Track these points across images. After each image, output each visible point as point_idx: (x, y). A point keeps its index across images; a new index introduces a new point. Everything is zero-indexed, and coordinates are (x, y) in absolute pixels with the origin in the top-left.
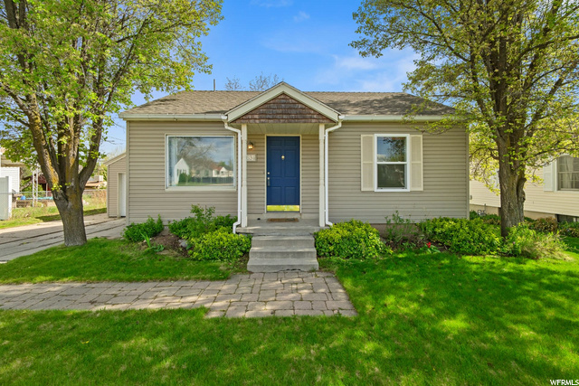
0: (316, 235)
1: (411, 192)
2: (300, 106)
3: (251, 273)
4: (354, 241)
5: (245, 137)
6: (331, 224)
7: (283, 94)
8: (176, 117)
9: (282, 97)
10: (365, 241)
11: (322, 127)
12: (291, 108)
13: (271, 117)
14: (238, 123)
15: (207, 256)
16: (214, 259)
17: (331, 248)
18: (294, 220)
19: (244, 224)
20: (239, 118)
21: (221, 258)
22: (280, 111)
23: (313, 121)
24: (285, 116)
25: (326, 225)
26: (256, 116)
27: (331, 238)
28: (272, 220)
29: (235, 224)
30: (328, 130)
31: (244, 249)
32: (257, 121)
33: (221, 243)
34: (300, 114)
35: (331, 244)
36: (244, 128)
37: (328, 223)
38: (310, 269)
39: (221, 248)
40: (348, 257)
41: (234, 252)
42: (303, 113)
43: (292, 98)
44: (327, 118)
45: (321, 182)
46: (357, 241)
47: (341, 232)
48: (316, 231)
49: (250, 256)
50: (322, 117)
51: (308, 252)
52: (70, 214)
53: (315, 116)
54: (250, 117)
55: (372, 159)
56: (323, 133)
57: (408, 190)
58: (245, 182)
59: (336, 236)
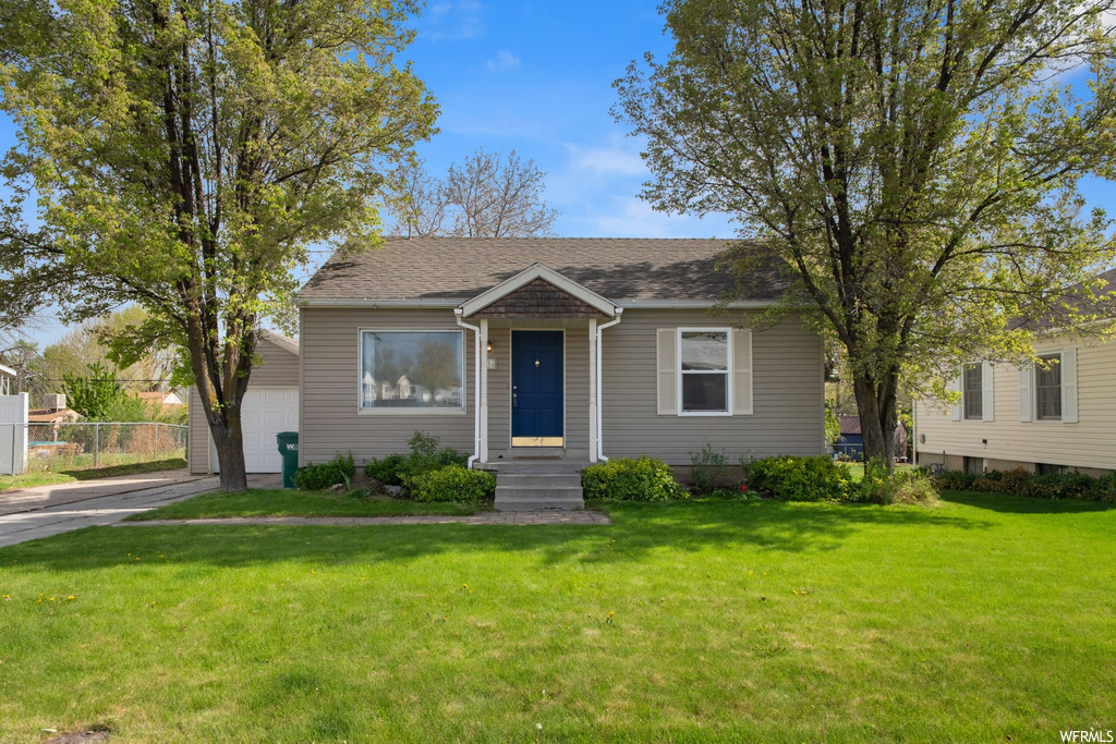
0: (584, 472)
1: (735, 417)
2: (562, 295)
3: (498, 511)
4: (634, 478)
5: (485, 338)
6: (605, 459)
7: (539, 278)
8: (377, 303)
9: (537, 282)
10: (650, 479)
11: (592, 324)
12: (549, 298)
13: (521, 310)
14: (476, 317)
15: (439, 495)
16: (448, 500)
17: (603, 486)
18: (554, 458)
19: (484, 459)
20: (478, 312)
21: (457, 499)
22: (535, 302)
23: (581, 315)
24: (541, 309)
25: (599, 460)
26: (502, 309)
27: (603, 472)
28: (520, 458)
29: (471, 459)
30: (600, 328)
31: (486, 488)
32: (503, 316)
33: (457, 479)
34: (562, 305)
35: (603, 482)
36: (485, 325)
37: (601, 457)
38: (574, 507)
39: (457, 487)
40: (626, 499)
41: (474, 492)
42: (568, 304)
43: (551, 285)
44: (600, 312)
45: (592, 399)
46: (639, 478)
47: (617, 466)
48: (584, 468)
49: (496, 494)
50: (592, 311)
51: (572, 490)
52: (231, 446)
53: (583, 309)
54: (493, 310)
55: (673, 365)
56: (595, 333)
57: (730, 412)
58: (485, 400)
59: (611, 471)
